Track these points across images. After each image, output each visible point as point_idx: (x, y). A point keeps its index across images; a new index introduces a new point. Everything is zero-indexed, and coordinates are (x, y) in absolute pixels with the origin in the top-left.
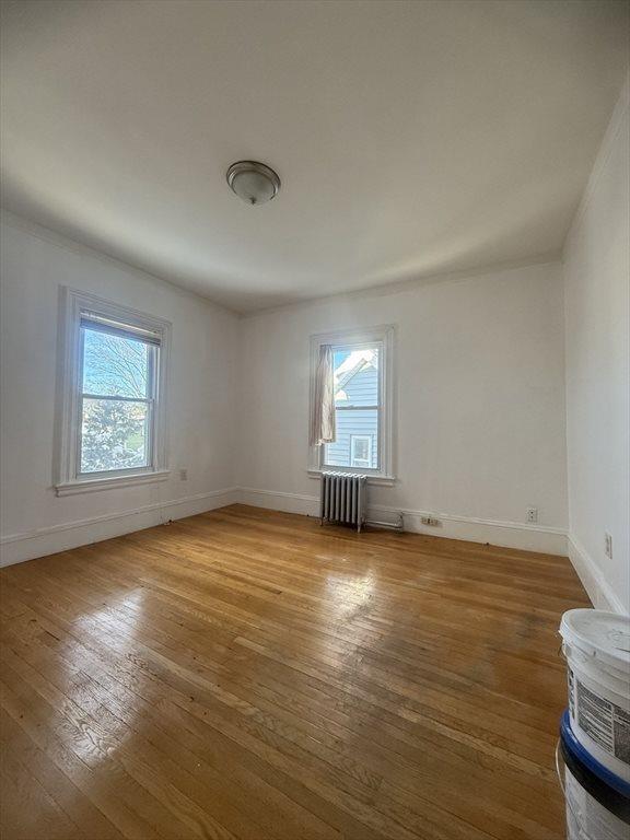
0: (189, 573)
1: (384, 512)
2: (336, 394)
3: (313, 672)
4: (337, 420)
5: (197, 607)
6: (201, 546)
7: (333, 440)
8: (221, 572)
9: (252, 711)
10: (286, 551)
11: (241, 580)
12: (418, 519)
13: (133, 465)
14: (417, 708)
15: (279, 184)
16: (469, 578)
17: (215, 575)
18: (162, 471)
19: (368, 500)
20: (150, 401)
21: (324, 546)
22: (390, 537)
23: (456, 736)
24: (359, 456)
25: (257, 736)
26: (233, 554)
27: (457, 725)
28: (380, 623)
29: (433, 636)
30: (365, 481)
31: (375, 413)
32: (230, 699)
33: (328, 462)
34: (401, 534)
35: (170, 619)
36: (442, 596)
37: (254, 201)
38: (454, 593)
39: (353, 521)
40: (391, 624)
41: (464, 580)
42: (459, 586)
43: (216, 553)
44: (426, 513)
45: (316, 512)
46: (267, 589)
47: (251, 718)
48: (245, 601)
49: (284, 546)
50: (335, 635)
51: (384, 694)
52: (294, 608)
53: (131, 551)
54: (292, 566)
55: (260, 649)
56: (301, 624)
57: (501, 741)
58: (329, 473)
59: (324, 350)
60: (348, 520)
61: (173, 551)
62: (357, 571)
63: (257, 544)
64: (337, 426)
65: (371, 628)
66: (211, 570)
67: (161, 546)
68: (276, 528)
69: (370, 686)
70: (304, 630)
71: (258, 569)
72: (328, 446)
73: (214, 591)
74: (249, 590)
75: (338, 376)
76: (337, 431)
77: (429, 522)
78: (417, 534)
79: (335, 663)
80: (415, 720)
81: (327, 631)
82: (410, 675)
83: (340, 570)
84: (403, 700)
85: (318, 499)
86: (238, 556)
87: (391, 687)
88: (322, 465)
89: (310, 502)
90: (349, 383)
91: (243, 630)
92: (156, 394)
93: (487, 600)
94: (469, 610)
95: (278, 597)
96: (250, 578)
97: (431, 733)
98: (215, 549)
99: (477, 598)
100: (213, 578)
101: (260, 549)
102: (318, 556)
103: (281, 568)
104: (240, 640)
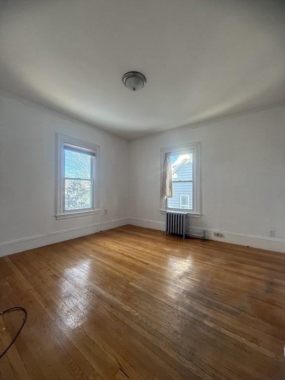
0: (109, 253)
1: (196, 230)
2: (173, 175)
3: (163, 300)
4: (173, 187)
5: (112, 268)
6: (114, 242)
7: (171, 196)
8: (122, 254)
9: (137, 314)
10: (151, 246)
11: (131, 258)
12: (213, 234)
13: (85, 207)
14: (212, 320)
15: (146, 80)
16: (239, 262)
17: (120, 255)
18: (97, 210)
19: (188, 224)
20: (92, 180)
21: (168, 244)
22: (200, 242)
23: (232, 335)
24: (184, 204)
25: (139, 325)
26: (128, 246)
27: (233, 330)
28: (193, 280)
29: (220, 288)
30: (187, 216)
31: (191, 184)
32: (127, 308)
33: (169, 206)
34: (204, 240)
35: (102, 272)
36: (225, 270)
37: (134, 89)
38: (230, 269)
39: (181, 234)
40: (200, 281)
41: (236, 263)
42: (232, 265)
43: (120, 246)
44: (217, 231)
45: (164, 229)
46: (142, 262)
47: (136, 317)
48: (133, 267)
49: (150, 244)
50: (173, 284)
51: (196, 312)
52: (154, 271)
53: (86, 244)
54: (153, 252)
55: (140, 288)
56: (158, 278)
57: (255, 340)
58: (169, 211)
59: (166, 156)
60: (176, 232)
61: (102, 244)
62: (184, 256)
63: (137, 242)
64: (173, 190)
65: (190, 282)
66: (118, 253)
67: (97, 242)
68: (146, 236)
69: (190, 309)
70: (159, 281)
71: (138, 253)
72: (169, 199)
73: (120, 262)
74: (134, 262)
75: (173, 167)
76: (173, 192)
77: (218, 235)
78: (212, 241)
79: (173, 297)
80: (211, 326)
81: (169, 282)
82: (209, 305)
83: (175, 255)
84: (205, 316)
85: (165, 223)
86: (130, 247)
87: (200, 310)
88: (166, 208)
89: (161, 224)
90: (178, 170)
91: (132, 279)
92: (94, 176)
93: (246, 273)
94: (239, 278)
95: (147, 266)
96: (135, 257)
97: (219, 332)
98: (120, 244)
99: (242, 271)
100: (119, 256)
101: (140, 245)
102: (165, 249)
103: (149, 253)
104: (131, 283)
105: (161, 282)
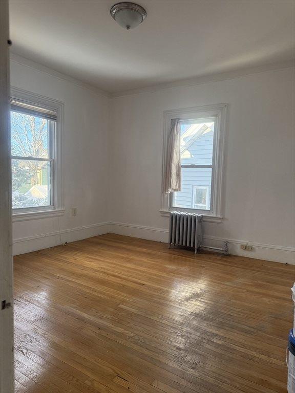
0: (85, 272)
1: (214, 241)
2: (183, 153)
3: (165, 322)
4: (182, 174)
5: (94, 290)
6: (90, 258)
7: (178, 190)
8: (104, 273)
9: (132, 335)
10: (145, 262)
11: (118, 277)
12: (239, 246)
14: (222, 338)
16: (268, 282)
17: (101, 274)
18: (60, 209)
19: (203, 231)
20: (51, 159)
21: (171, 261)
22: (218, 258)
23: (243, 350)
24: (199, 201)
25: (135, 343)
26: (111, 263)
27: (244, 346)
28: (203, 302)
29: (238, 310)
30: (201, 219)
31: (210, 170)
32: (120, 330)
33: (175, 205)
34: (226, 255)
35: (79, 294)
36: (248, 291)
38: (254, 289)
39: (192, 246)
40: (212, 303)
41: (265, 283)
42: (260, 286)
43: (101, 262)
44: (245, 242)
45: (166, 240)
46: (135, 282)
47: (132, 337)
48: (122, 288)
49: (145, 260)
50: (178, 306)
51: (205, 332)
52: (153, 293)
53: (46, 260)
54: (151, 271)
55: (134, 310)
56: (159, 301)
57: (267, 354)
58: (175, 212)
59: (174, 123)
60: (188, 245)
61: (72, 260)
62: (193, 276)
63: (126, 258)
64: (182, 178)
65: (202, 305)
66: (98, 271)
67: (64, 258)
68: (137, 249)
69: (196, 329)
70: (159, 303)
71: (128, 272)
72: (176, 194)
73: (102, 282)
74: (123, 282)
75: (184, 139)
76: (182, 182)
77: (246, 248)
78: (238, 256)
79: (177, 319)
80: (220, 343)
81: (173, 304)
82: (221, 326)
83: (182, 275)
84: (216, 335)
85: (168, 230)
86: (115, 264)
87: (209, 330)
88: (171, 207)
89: (162, 233)
90: (193, 144)
91: (123, 302)
92: (55, 156)
93: (276, 294)
94: (264, 299)
95: (142, 286)
96: (124, 276)
97: (228, 348)
98: (101, 261)
99: (271, 293)
100: (101, 276)
101: (129, 261)
102: (167, 266)
103: (143, 272)
104: (121, 306)
105: (162, 304)
